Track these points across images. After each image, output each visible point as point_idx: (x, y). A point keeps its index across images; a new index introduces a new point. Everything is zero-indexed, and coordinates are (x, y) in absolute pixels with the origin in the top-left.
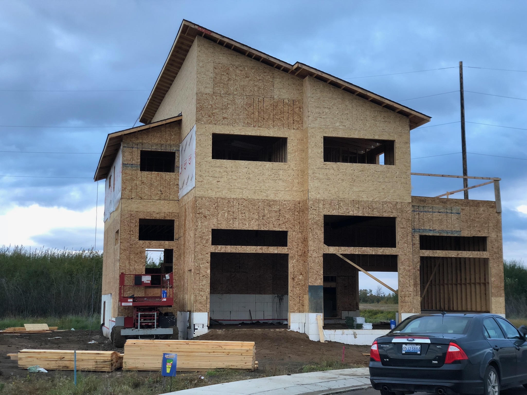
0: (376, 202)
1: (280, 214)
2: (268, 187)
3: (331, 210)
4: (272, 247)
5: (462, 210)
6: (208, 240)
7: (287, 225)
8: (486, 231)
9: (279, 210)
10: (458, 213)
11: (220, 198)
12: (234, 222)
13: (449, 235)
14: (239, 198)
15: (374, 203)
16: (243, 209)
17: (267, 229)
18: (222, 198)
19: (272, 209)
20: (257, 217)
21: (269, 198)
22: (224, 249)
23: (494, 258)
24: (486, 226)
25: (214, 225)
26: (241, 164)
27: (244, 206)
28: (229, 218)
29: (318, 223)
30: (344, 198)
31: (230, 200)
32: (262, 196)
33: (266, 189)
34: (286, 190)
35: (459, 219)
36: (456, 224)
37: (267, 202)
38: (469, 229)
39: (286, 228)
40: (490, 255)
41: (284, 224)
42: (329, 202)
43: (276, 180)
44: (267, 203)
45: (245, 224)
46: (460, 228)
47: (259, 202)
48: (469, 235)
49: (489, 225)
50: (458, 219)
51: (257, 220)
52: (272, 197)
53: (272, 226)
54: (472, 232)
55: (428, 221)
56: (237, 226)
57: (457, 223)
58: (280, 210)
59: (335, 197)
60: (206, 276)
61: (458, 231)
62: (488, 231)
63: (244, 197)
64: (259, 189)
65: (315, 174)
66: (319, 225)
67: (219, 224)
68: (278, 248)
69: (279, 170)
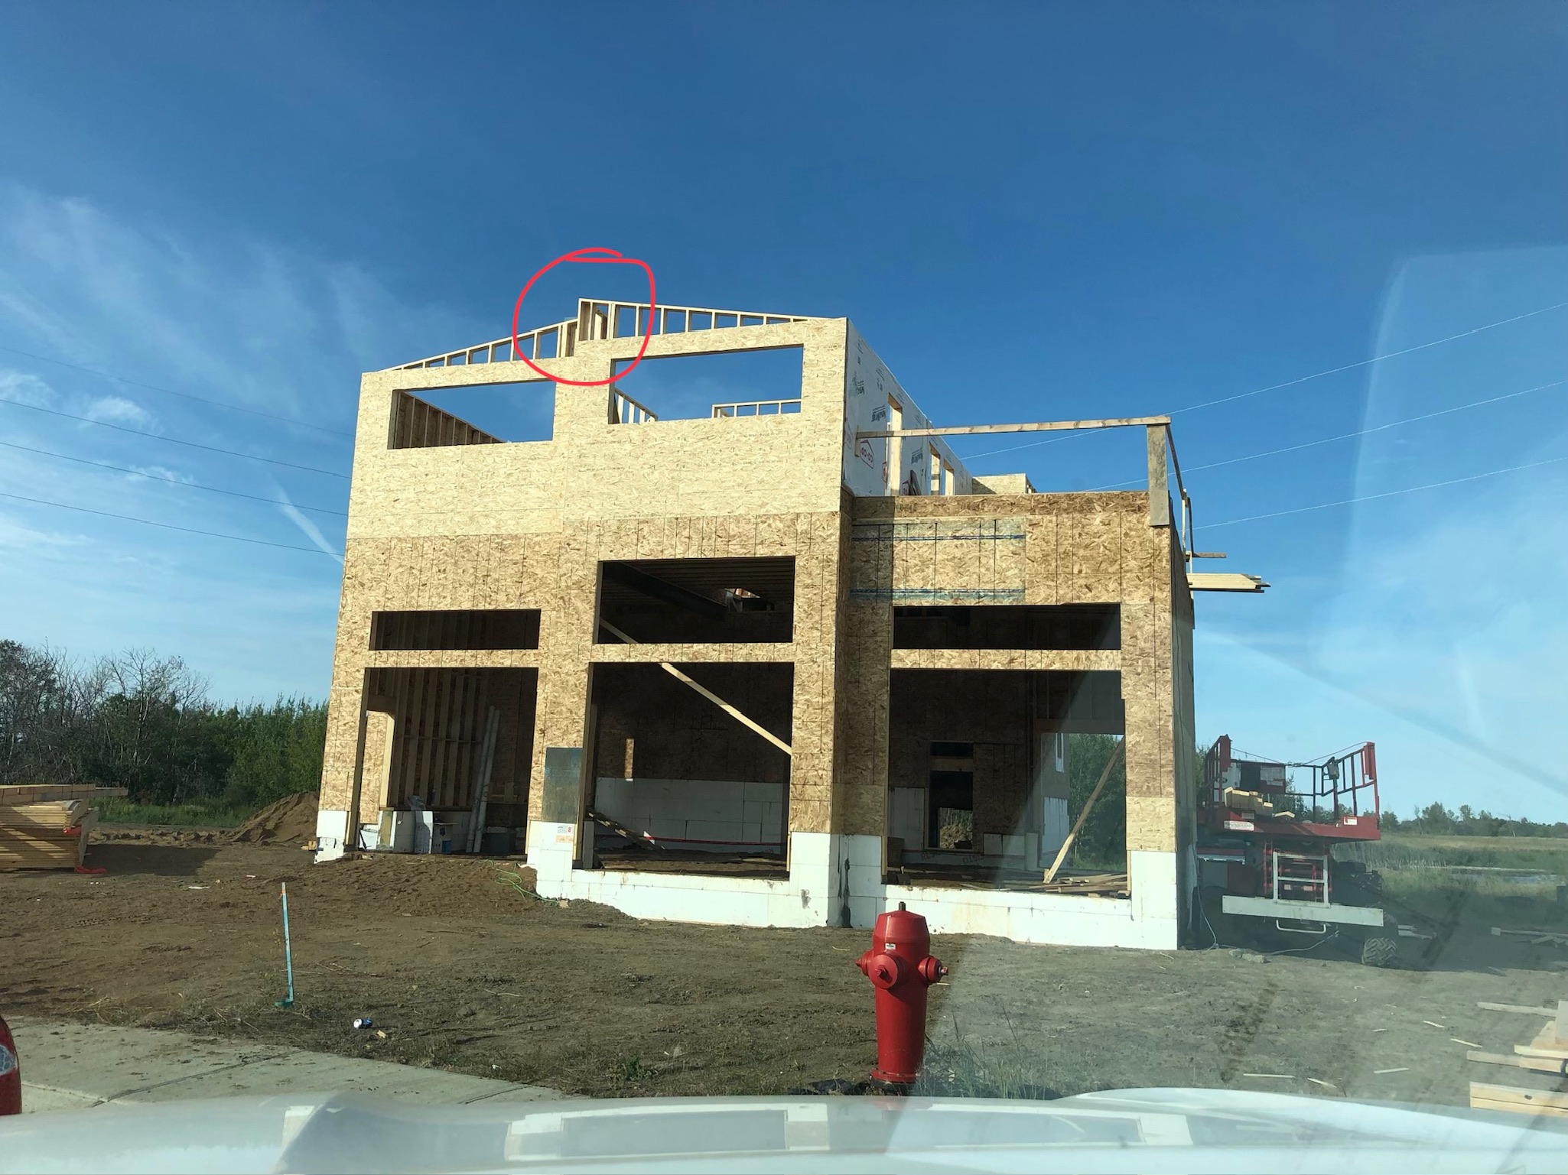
0: (737, 520)
1: (525, 569)
2: (501, 503)
3: (618, 546)
4: (500, 652)
5: (1030, 525)
6: (362, 638)
7: (538, 594)
8: (1112, 586)
9: (522, 557)
10: (1016, 537)
11: (397, 538)
12: (421, 594)
13: (987, 602)
14: (436, 535)
15: (731, 520)
16: (442, 561)
17: (491, 608)
18: (400, 540)
19: (506, 558)
20: (471, 580)
21: (503, 531)
22: (394, 658)
23: (1139, 670)
24: (1110, 570)
25: (378, 601)
26: (447, 454)
27: (446, 554)
28: (411, 584)
29: (582, 584)
30: (652, 515)
31: (416, 541)
32: (488, 527)
33: (498, 508)
34: (543, 507)
35: (1020, 554)
36: (1008, 569)
37: (497, 541)
38: (1054, 584)
39: (536, 602)
40: (1124, 659)
41: (532, 594)
42: (614, 528)
43: (522, 485)
44: (498, 543)
45: (444, 597)
46: (1024, 582)
47: (480, 542)
48: (1052, 602)
49: (1123, 565)
50: (1016, 554)
51: (471, 586)
52: (510, 527)
53: (505, 598)
54: (1061, 592)
55: (920, 563)
56: (426, 602)
57: (1013, 565)
58: (525, 559)
59: (631, 512)
60: (350, 724)
61: (1013, 591)
62: (1121, 584)
63: (447, 533)
64: (482, 510)
65: (584, 459)
66: (584, 588)
67: (389, 599)
68: (512, 654)
69: (530, 461)
